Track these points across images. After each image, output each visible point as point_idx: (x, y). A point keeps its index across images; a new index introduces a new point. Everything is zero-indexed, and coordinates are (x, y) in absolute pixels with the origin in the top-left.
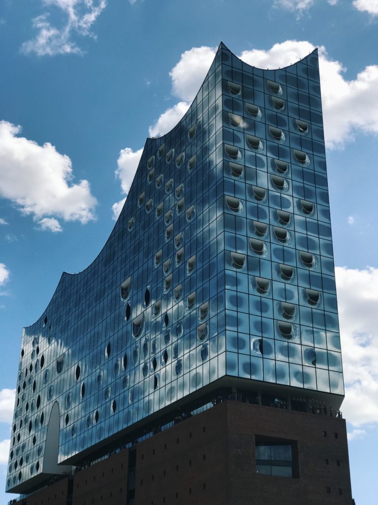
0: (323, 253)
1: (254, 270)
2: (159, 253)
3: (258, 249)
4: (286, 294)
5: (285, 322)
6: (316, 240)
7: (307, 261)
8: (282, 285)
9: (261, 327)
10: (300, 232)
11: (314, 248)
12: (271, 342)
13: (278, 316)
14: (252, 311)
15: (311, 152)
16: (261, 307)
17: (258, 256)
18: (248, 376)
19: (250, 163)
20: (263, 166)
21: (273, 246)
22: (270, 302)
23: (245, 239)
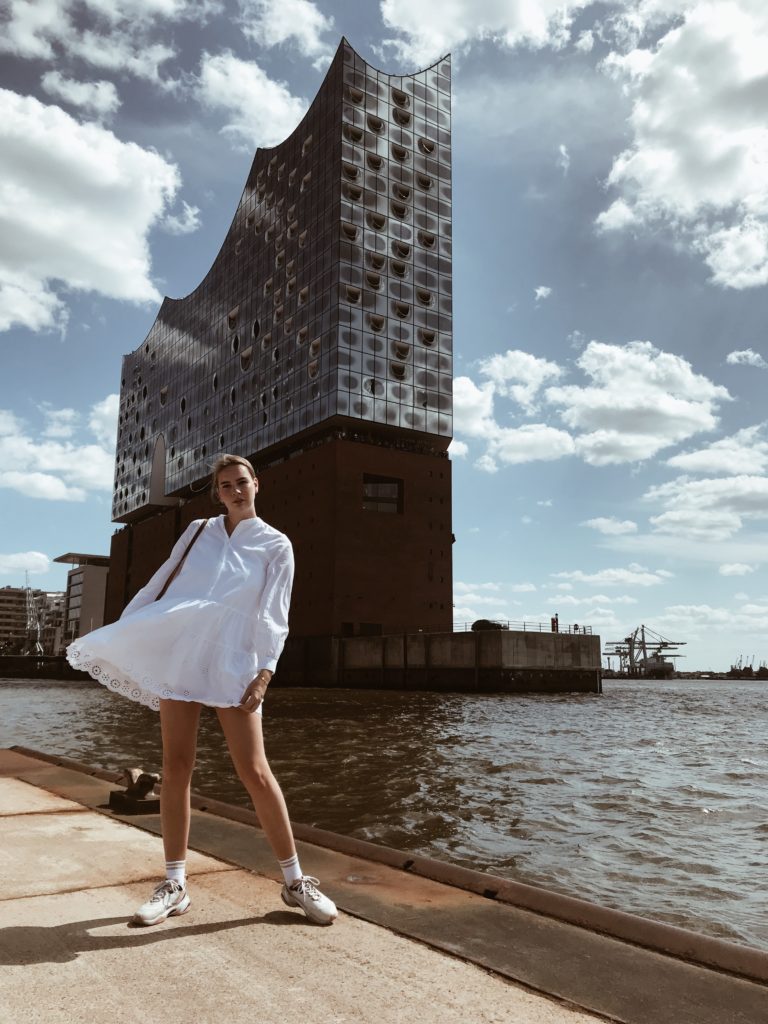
0: (442, 291)
1: (369, 305)
2: (270, 281)
3: (374, 283)
4: (401, 333)
5: (399, 362)
6: (435, 275)
7: (425, 299)
8: (397, 324)
9: (374, 366)
10: (420, 267)
11: (433, 285)
12: (383, 382)
13: (391, 356)
14: (367, 349)
15: (436, 177)
16: (375, 345)
17: (373, 290)
18: (359, 417)
19: (371, 186)
20: (384, 190)
21: (391, 281)
22: (384, 341)
23: (360, 271)
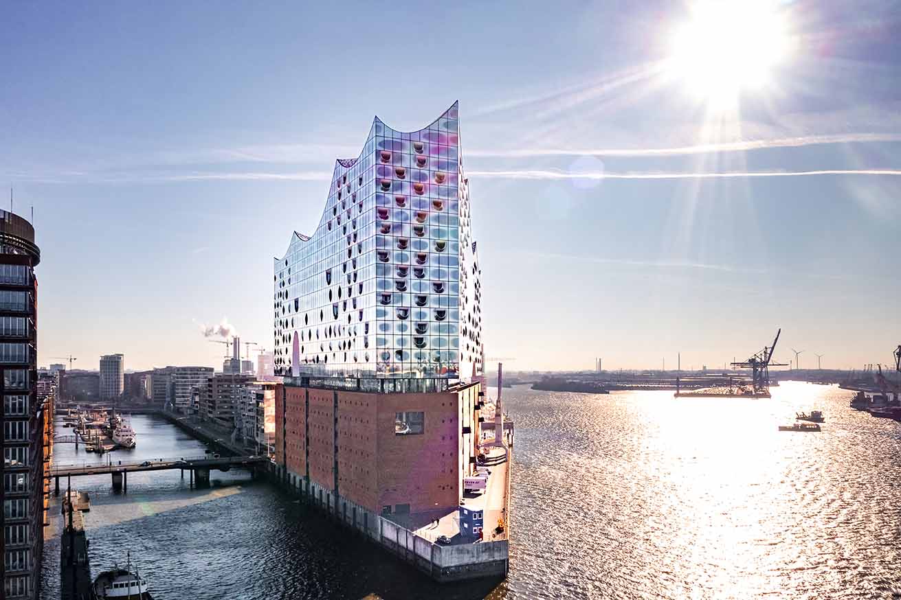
0: (451, 279)
1: (397, 302)
3: (401, 285)
4: (421, 315)
5: (420, 335)
6: (446, 270)
8: (418, 310)
9: (402, 342)
10: (434, 266)
11: (444, 277)
12: (409, 351)
13: (414, 333)
14: (396, 332)
15: (446, 198)
16: (402, 328)
17: (400, 291)
19: (398, 219)
20: (407, 219)
21: (414, 282)
22: (409, 324)
23: (391, 280)
